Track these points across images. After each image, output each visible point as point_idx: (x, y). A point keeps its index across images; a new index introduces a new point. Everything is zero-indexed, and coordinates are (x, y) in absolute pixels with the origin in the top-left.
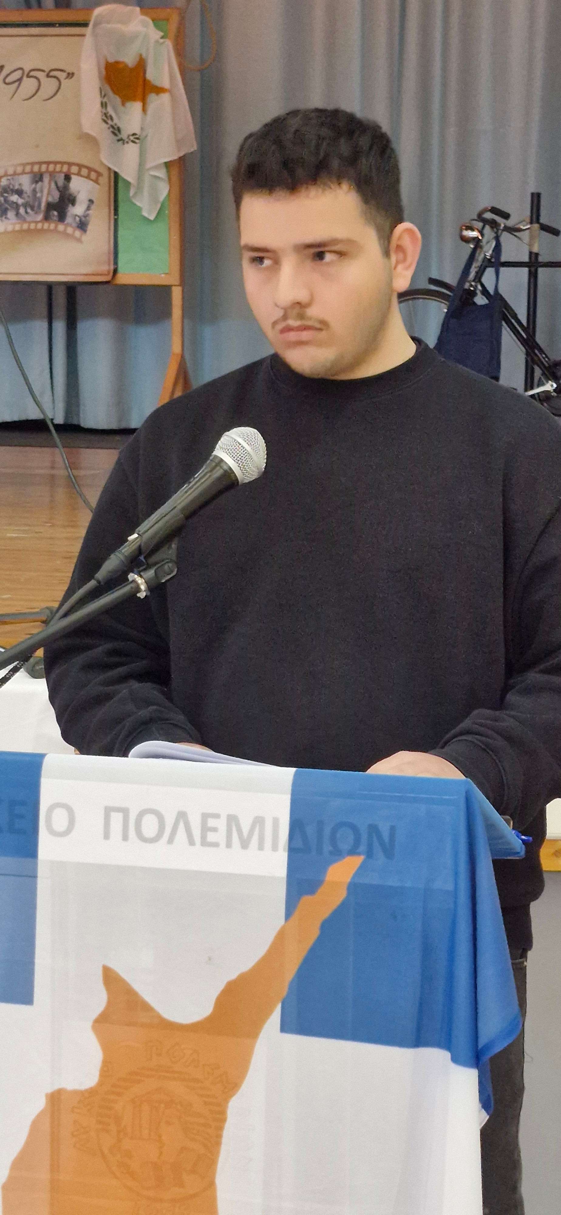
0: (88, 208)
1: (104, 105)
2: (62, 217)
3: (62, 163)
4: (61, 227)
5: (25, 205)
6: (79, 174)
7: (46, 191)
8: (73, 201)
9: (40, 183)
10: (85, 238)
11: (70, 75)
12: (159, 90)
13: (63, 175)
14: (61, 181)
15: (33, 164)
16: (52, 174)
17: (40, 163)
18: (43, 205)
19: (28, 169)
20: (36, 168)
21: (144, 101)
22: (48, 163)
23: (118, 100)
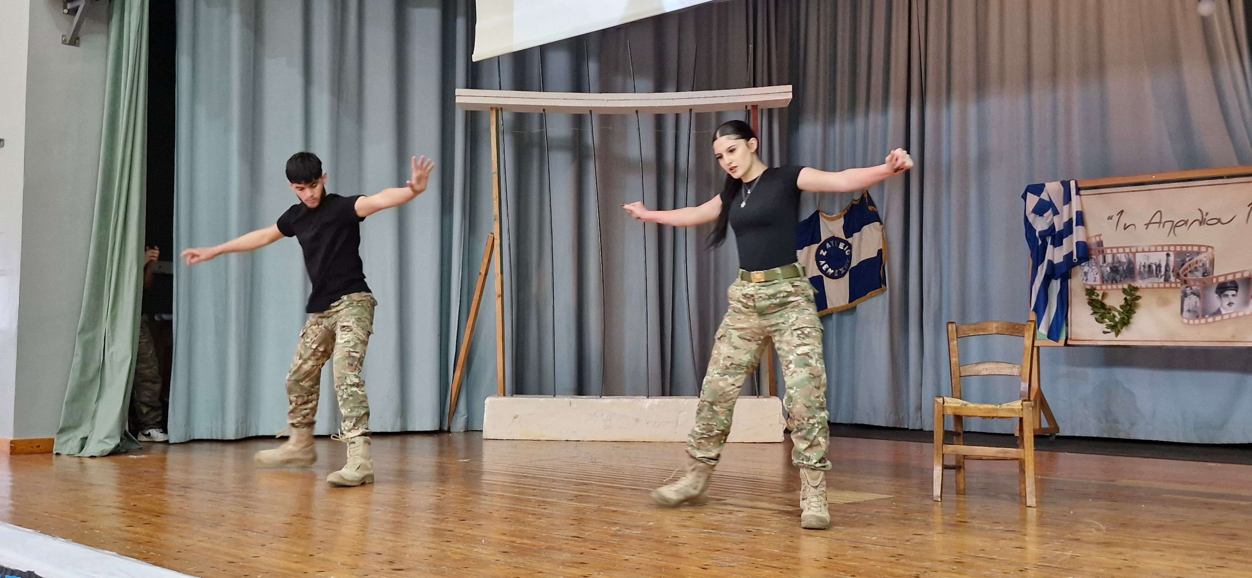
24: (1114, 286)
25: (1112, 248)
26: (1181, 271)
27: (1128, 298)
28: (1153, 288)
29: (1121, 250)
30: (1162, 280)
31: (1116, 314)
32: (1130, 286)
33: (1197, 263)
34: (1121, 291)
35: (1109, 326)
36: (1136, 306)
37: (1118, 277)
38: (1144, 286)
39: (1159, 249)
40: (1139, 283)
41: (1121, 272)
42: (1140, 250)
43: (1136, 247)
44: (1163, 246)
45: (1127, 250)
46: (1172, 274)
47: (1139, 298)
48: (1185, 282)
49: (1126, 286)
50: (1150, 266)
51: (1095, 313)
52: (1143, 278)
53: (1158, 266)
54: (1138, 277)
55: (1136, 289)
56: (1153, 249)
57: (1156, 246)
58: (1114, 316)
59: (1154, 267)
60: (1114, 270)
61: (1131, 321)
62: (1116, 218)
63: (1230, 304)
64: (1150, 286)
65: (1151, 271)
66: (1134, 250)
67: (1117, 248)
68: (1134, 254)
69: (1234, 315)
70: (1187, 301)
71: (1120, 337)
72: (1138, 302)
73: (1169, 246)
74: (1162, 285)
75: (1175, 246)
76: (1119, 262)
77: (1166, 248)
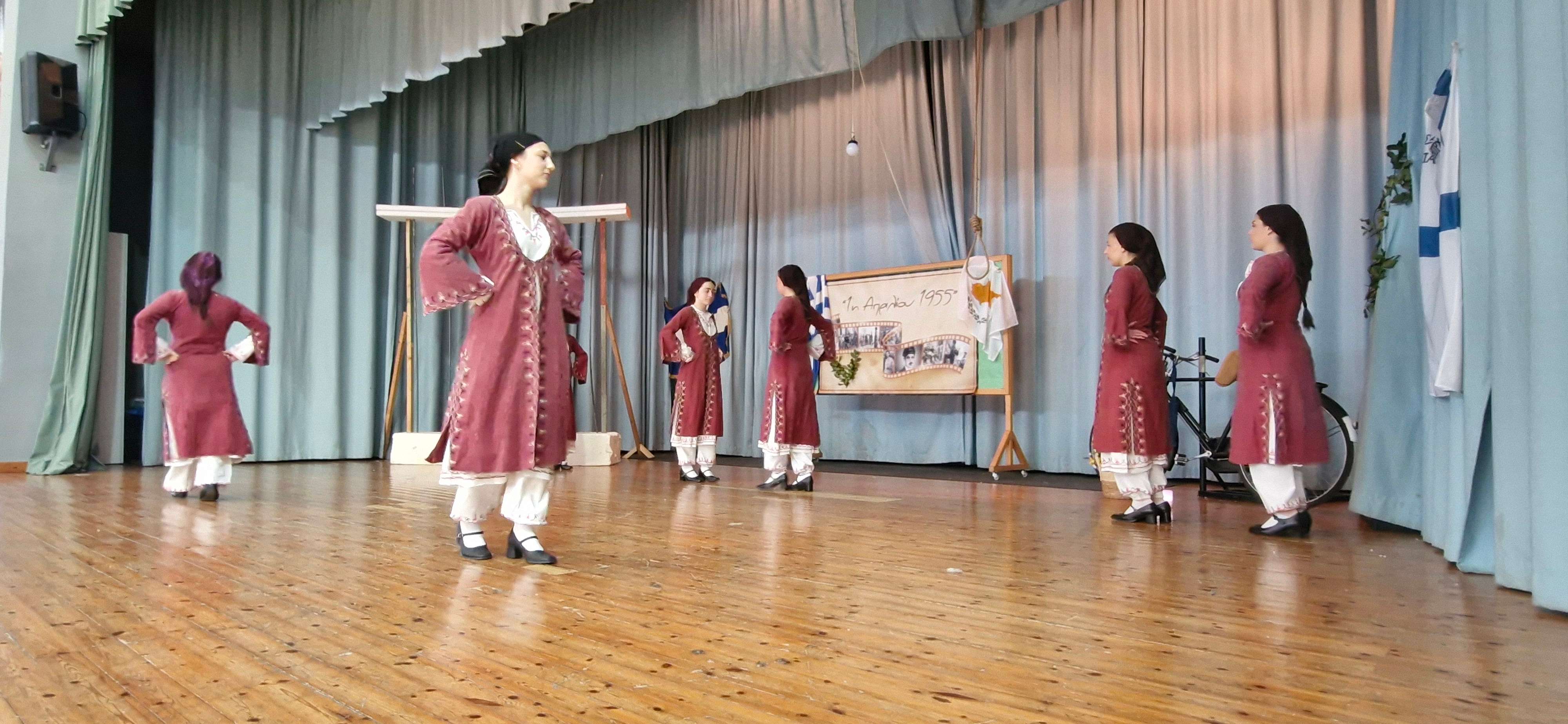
0: (964, 357)
1: (970, 305)
2: (952, 362)
3: (952, 335)
4: (951, 366)
5: (935, 356)
6: (960, 340)
7: (944, 350)
8: (957, 353)
9: (941, 346)
10: (962, 372)
11: (956, 292)
12: (996, 296)
13: (952, 341)
14: (951, 344)
15: (938, 336)
16: (947, 341)
17: (941, 336)
18: (943, 357)
19: (936, 338)
20: (940, 338)
21: (989, 301)
22: (945, 335)
23: (977, 302)
24: (846, 351)
25: (845, 324)
26: (883, 340)
27: (854, 359)
28: (868, 352)
29: (850, 325)
30: (873, 346)
31: (847, 371)
32: (855, 351)
33: (892, 334)
34: (850, 355)
35: (844, 380)
36: (858, 365)
37: (848, 345)
38: (863, 351)
39: (871, 324)
40: (860, 349)
41: (850, 341)
42: (861, 325)
43: (859, 323)
44: (873, 322)
45: (854, 325)
46: (878, 342)
47: (859, 360)
48: (886, 348)
49: (853, 351)
50: (866, 337)
51: (834, 370)
52: (862, 346)
53: (871, 337)
54: (860, 345)
55: (858, 353)
56: (868, 324)
57: (870, 322)
58: (846, 373)
59: (868, 337)
60: (847, 340)
61: (856, 376)
62: (847, 302)
63: (911, 363)
64: (866, 351)
65: (867, 340)
66: (857, 325)
67: (848, 324)
68: (858, 327)
69: (912, 372)
70: (887, 360)
71: (849, 388)
72: (860, 362)
73: (877, 322)
74: (873, 350)
75: (880, 322)
76: (849, 334)
77: (875, 324)
